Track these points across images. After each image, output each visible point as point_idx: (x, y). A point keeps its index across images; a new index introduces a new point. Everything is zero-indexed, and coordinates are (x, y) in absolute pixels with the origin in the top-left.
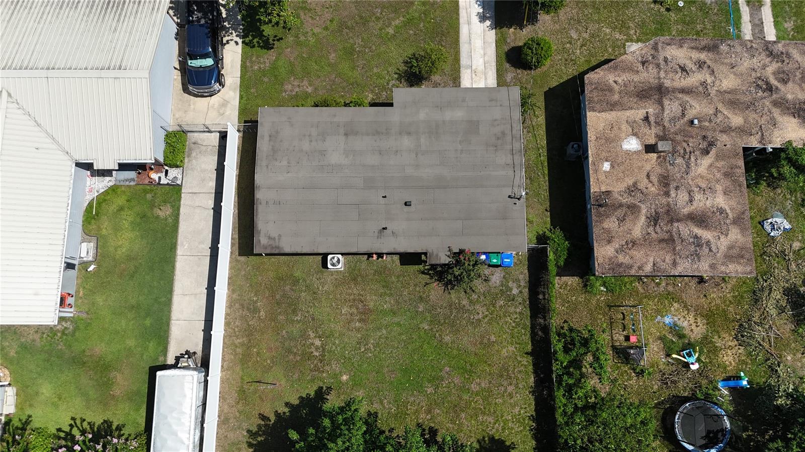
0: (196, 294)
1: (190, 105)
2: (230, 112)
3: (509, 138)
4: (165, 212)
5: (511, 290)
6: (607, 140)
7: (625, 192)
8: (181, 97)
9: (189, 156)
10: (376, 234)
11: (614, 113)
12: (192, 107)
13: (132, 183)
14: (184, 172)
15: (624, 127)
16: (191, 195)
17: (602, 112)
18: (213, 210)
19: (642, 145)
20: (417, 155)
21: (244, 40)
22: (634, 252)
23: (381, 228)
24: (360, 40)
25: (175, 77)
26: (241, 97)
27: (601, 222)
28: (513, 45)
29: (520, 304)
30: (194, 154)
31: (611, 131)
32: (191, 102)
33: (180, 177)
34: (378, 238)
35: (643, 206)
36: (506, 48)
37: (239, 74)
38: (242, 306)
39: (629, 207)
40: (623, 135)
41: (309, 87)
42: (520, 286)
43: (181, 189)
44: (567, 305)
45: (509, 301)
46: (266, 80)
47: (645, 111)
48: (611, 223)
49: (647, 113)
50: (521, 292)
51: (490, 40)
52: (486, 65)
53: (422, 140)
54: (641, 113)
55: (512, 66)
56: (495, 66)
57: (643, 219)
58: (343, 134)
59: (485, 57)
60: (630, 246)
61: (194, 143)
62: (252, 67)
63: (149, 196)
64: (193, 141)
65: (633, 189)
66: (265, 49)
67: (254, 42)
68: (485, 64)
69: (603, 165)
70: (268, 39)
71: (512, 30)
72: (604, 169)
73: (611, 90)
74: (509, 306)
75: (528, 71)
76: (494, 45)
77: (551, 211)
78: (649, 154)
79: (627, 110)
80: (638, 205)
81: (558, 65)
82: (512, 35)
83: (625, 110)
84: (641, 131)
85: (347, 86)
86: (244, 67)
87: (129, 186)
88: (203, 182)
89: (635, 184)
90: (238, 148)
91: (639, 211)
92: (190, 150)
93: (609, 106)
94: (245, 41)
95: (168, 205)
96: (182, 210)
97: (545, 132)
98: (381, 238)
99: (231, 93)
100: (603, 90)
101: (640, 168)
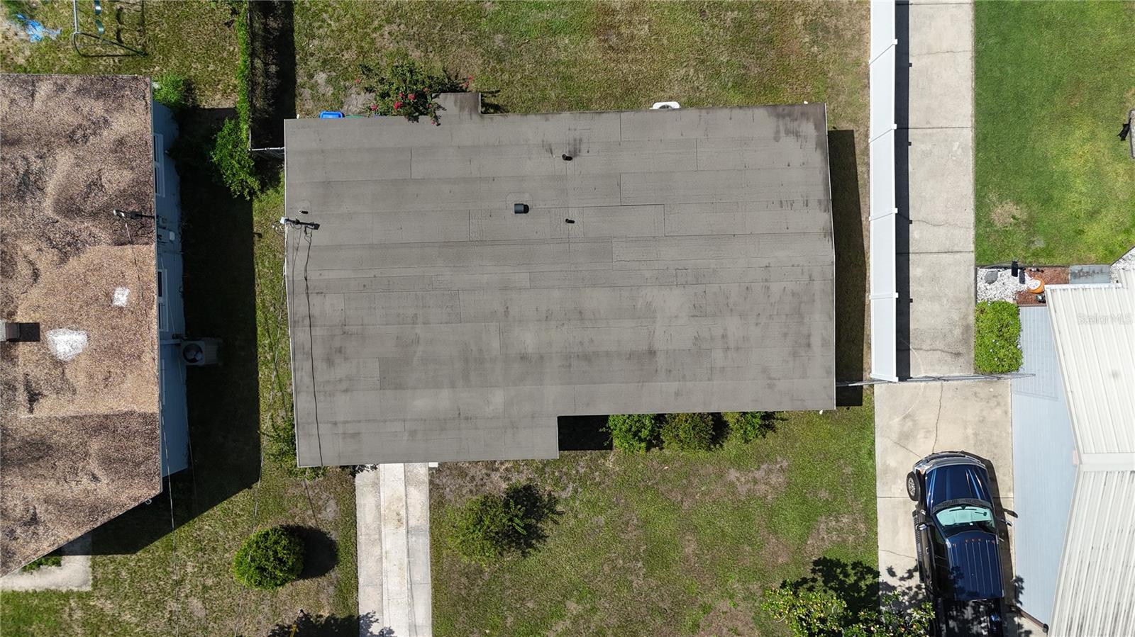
0: (929, 54)
1: (976, 434)
2: (891, 423)
3: (318, 351)
4: (1005, 212)
5: (329, 81)
6: (119, 353)
7: (85, 243)
8: (996, 451)
9: (967, 328)
10: (584, 148)
11: (102, 409)
12: (970, 431)
13: (1076, 268)
14: (973, 295)
15: (80, 381)
16: (956, 249)
17: (126, 413)
18: (910, 219)
19: (46, 342)
20: (507, 312)
21: (876, 580)
22: (73, 120)
23: (575, 160)
24: (634, 585)
25: (1011, 495)
26: (871, 454)
27: (137, 182)
28: (322, 581)
29: (312, 55)
30: (957, 332)
31: (110, 372)
32: (972, 442)
33: (981, 284)
34: (581, 140)
35: (50, 213)
36: (335, 574)
37: (880, 504)
38: (839, 36)
39: (79, 211)
40: (84, 362)
41: (735, 480)
42: (311, 88)
43: (977, 259)
44: (225, 55)
45: (334, 60)
46: (824, 494)
47: (37, 413)
48: (117, 179)
49: (31, 410)
50: (311, 76)
51: (369, 590)
52: (377, 536)
53: (496, 344)
54: (44, 409)
55: (325, 534)
56: (359, 533)
57: (51, 186)
58: (658, 353)
59: (379, 553)
60: (79, 134)
61: (958, 354)
62: (855, 520)
63: (1040, 244)
64: (961, 360)
65: (69, 248)
66: (831, 561)
67: (855, 574)
68: (380, 540)
69: (128, 301)
70: (825, 583)
71: (326, 614)
72: (127, 292)
73: (107, 461)
74: (333, 49)
75: (292, 523)
76: (361, 580)
77: (252, 234)
78: (31, 321)
79: (73, 417)
80: (58, 214)
81: (230, 537)
82: (324, 602)
83: (76, 417)
84: (46, 371)
85: (656, 484)
86: (870, 519)
87: (1080, 261)
88: (935, 275)
89: (64, 258)
90: (870, 348)
91: (57, 202)
92: (965, 341)
93: (111, 427)
94: (874, 578)
95: (999, 225)
96: (970, 217)
97: (261, 395)
98: (575, 140)
99: (892, 463)
100: (123, 461)
101: (51, 292)
